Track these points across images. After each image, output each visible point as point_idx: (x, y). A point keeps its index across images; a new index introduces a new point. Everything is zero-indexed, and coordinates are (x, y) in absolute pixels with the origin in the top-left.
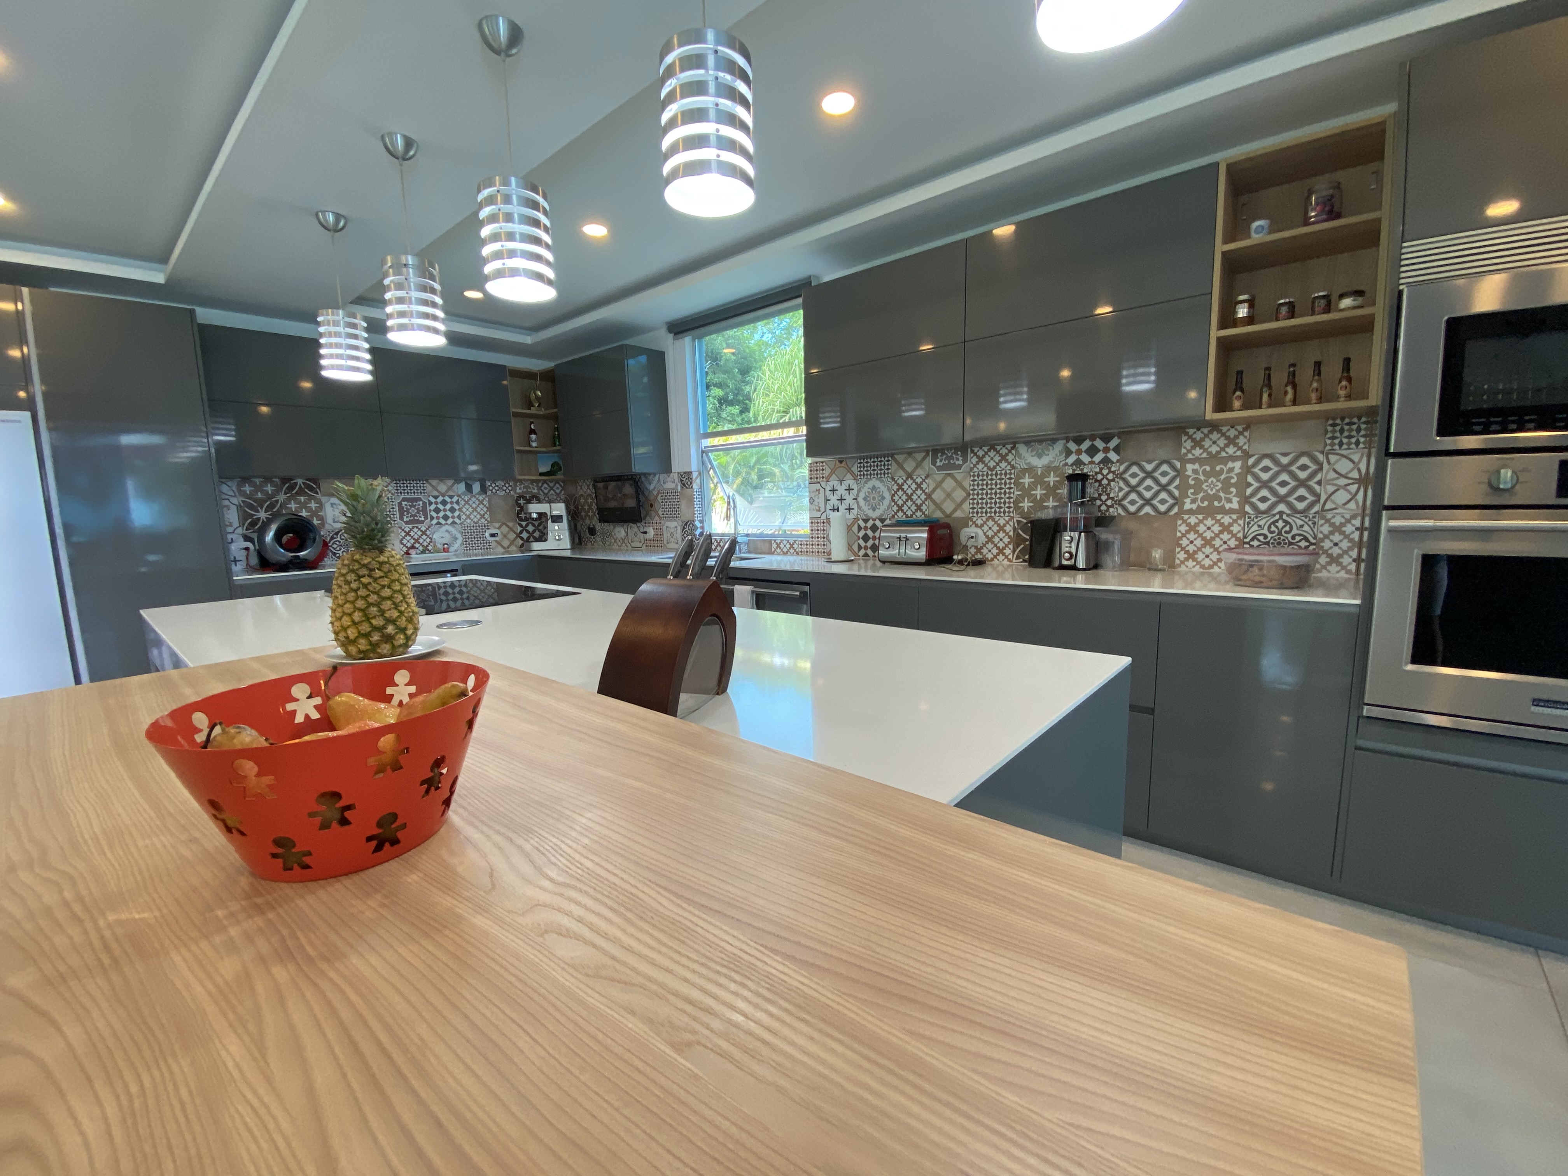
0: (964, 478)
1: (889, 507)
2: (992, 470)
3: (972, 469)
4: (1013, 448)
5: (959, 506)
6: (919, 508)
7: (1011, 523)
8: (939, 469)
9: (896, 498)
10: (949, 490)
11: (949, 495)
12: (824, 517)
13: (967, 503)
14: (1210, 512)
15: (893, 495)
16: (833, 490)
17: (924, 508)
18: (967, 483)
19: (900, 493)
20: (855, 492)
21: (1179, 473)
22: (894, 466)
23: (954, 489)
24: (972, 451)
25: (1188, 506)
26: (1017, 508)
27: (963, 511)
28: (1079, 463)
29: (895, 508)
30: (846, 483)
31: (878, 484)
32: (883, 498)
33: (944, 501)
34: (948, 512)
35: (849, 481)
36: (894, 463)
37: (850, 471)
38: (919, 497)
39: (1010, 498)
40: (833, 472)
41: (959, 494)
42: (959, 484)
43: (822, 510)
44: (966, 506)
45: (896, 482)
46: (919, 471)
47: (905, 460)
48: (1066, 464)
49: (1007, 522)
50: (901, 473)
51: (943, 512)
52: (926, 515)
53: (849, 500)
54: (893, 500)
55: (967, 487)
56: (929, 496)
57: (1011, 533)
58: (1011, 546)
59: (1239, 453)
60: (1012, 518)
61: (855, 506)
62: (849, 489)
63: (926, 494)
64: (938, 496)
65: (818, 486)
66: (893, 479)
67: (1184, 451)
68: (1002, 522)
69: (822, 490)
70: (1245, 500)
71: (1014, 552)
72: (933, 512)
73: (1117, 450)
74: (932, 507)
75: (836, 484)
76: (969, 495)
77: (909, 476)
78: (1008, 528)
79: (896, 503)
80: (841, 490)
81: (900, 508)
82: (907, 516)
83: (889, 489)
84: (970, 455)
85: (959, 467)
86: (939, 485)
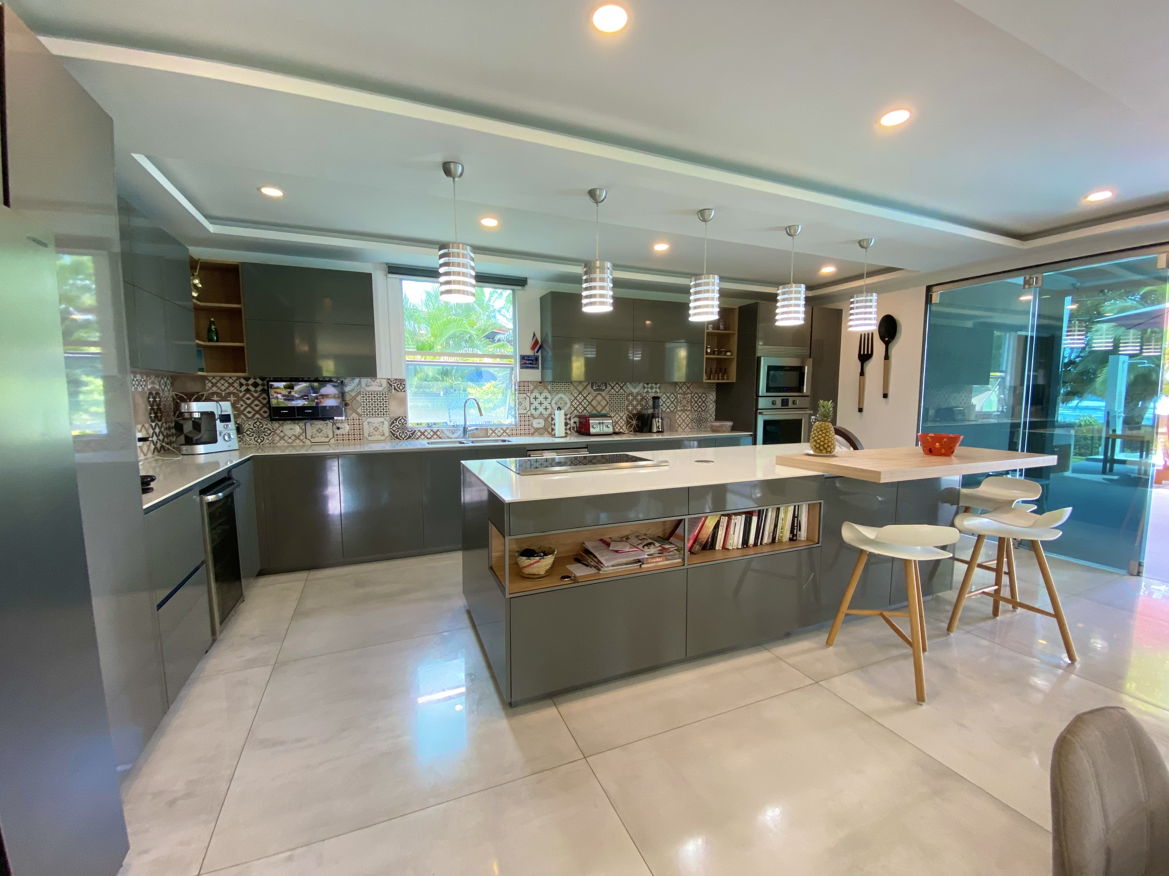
0: (606, 395)
1: (570, 408)
2: (617, 393)
3: (609, 392)
4: (625, 384)
5: (604, 408)
6: (585, 408)
7: (625, 415)
8: (595, 390)
9: (573, 403)
10: (599, 401)
11: (599, 403)
12: (529, 413)
13: (607, 407)
14: (684, 411)
15: (572, 402)
16: (536, 398)
17: (588, 409)
18: (607, 397)
19: (575, 401)
20: (549, 400)
21: (676, 397)
22: (572, 388)
23: (601, 401)
24: (609, 384)
25: (678, 409)
26: (627, 409)
27: (605, 410)
28: (656, 392)
29: (573, 409)
30: (544, 395)
31: (563, 396)
32: (566, 403)
33: (597, 405)
34: (599, 411)
35: (546, 393)
36: (572, 386)
37: (546, 388)
38: (585, 403)
39: (624, 405)
40: (535, 388)
41: (604, 403)
42: (604, 398)
43: (528, 409)
44: (607, 408)
45: (573, 396)
46: (585, 391)
47: (578, 385)
48: (644, 392)
49: (624, 415)
50: (576, 391)
51: (597, 411)
52: (589, 412)
53: (546, 404)
54: (572, 405)
55: (607, 400)
56: (590, 403)
57: (625, 420)
58: (625, 425)
59: (690, 392)
60: (625, 414)
61: (550, 407)
62: (546, 398)
63: (589, 402)
64: (594, 403)
65: (525, 395)
66: (572, 394)
67: (677, 390)
68: (621, 415)
69: (528, 398)
70: (692, 407)
71: (626, 427)
72: (592, 411)
73: (659, 388)
74: (592, 408)
75: (538, 395)
76: (608, 403)
77: (580, 393)
78: (624, 418)
79: (573, 406)
80: (541, 398)
81: (576, 409)
82: (579, 413)
83: (570, 399)
84: (608, 386)
85: (603, 390)
86: (595, 398)
